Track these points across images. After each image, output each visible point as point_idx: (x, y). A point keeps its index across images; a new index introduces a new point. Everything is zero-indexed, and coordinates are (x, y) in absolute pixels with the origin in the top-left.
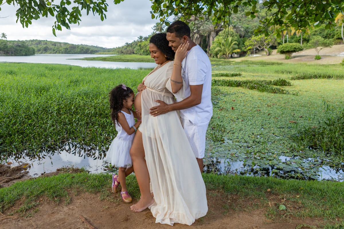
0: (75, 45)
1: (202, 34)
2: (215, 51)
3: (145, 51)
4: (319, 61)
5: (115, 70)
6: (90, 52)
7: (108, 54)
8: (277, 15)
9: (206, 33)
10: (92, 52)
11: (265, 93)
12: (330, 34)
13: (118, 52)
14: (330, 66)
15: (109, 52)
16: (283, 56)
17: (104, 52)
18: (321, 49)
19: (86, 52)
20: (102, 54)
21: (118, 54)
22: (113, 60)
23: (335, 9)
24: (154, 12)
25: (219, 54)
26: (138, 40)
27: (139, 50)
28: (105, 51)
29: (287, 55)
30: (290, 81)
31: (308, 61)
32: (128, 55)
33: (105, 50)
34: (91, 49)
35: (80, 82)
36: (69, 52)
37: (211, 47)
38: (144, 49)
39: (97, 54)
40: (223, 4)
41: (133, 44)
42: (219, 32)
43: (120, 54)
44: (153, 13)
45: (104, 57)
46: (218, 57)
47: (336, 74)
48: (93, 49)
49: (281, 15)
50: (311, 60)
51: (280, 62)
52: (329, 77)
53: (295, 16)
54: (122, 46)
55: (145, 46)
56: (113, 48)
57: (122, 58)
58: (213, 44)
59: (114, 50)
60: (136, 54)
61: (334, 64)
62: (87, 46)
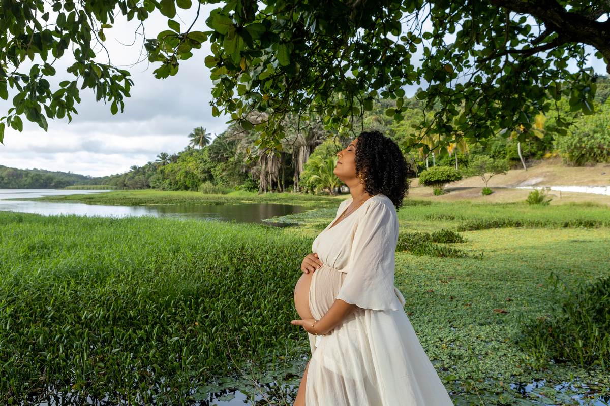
0: (21, 170)
1: (285, 150)
2: (309, 183)
3: (173, 181)
4: (488, 197)
5: (121, 220)
6: (53, 184)
7: (93, 189)
8: (440, 117)
9: (291, 148)
10: (60, 185)
11: (425, 258)
12: (499, 152)
13: (117, 185)
14: (509, 205)
15: (96, 184)
16: (430, 190)
17: (84, 185)
18: (491, 177)
19: (45, 184)
20: (80, 189)
21: (116, 189)
22: (109, 200)
23: (532, 107)
24: (217, 103)
25: (317, 186)
26: (157, 160)
27: (160, 181)
28: (87, 184)
29: (437, 188)
30: (461, 234)
31: (472, 198)
32: (136, 190)
33: (86, 181)
34: (57, 178)
35: (52, 247)
36: (6, 184)
37: (301, 175)
38: (171, 178)
39: (70, 189)
40: (343, 94)
41: (147, 170)
42: (314, 147)
43: (120, 189)
44: (215, 105)
45: (89, 195)
46: (316, 193)
47: (528, 220)
48: (62, 179)
49: (447, 115)
50: (475, 195)
51: (426, 199)
52: (518, 225)
53: (470, 118)
54: (123, 173)
55: (173, 172)
56: (105, 177)
57: (127, 197)
58: (305, 169)
59: (107, 181)
60: (154, 188)
61: (514, 201)
62: (46, 171)
